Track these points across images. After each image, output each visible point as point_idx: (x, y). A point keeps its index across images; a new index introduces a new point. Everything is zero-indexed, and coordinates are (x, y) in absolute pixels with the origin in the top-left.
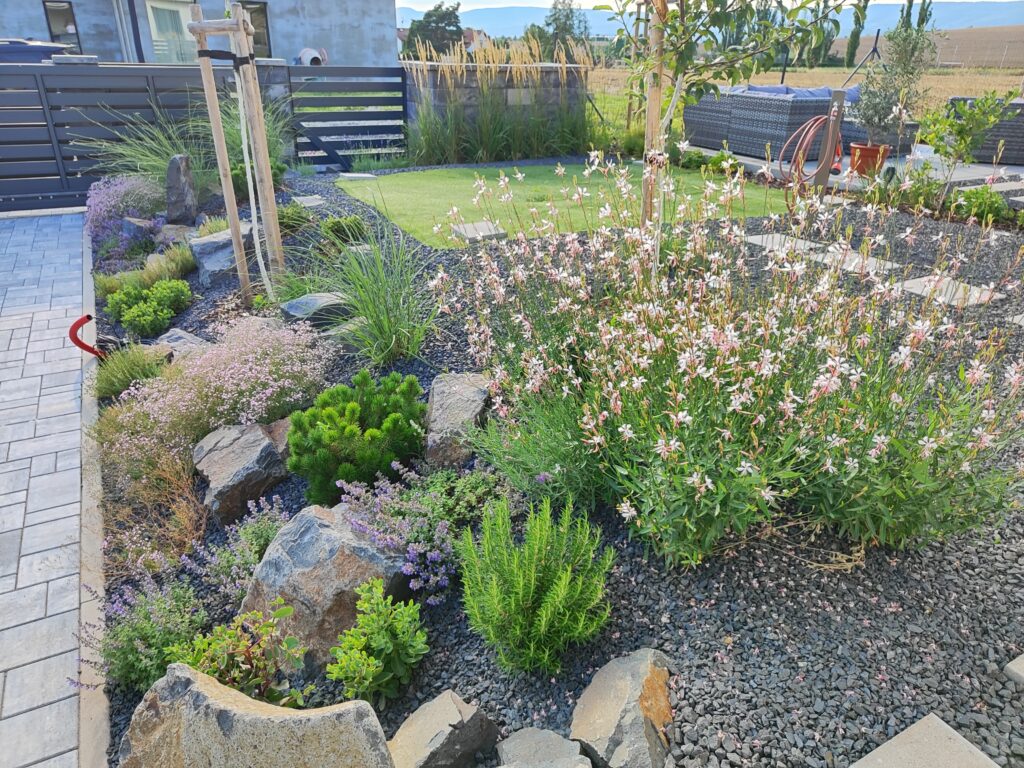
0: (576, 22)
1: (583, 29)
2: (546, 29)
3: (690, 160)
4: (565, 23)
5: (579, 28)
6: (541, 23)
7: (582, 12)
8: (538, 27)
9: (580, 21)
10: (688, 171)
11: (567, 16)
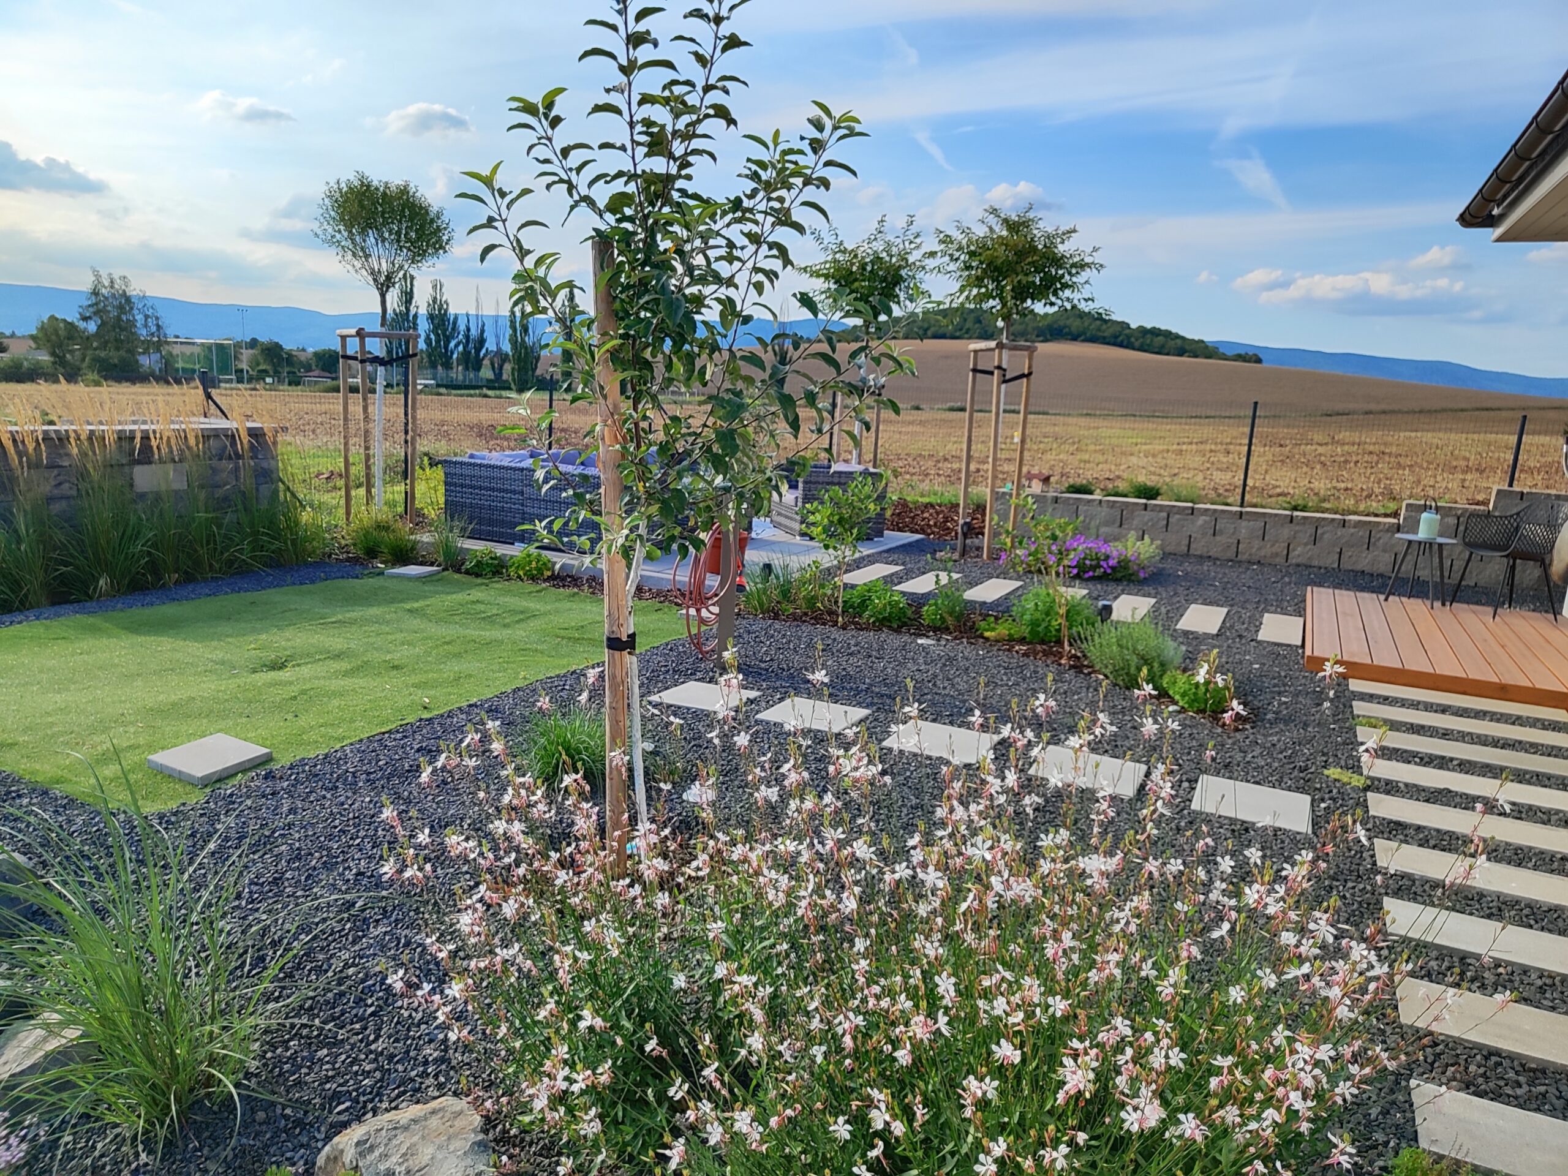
0: (140, 318)
1: (154, 329)
2: (82, 325)
3: (479, 564)
4: (119, 318)
5: (146, 326)
6: (72, 317)
7: (149, 304)
8: (65, 321)
9: (147, 317)
10: (479, 581)
11: (121, 307)
